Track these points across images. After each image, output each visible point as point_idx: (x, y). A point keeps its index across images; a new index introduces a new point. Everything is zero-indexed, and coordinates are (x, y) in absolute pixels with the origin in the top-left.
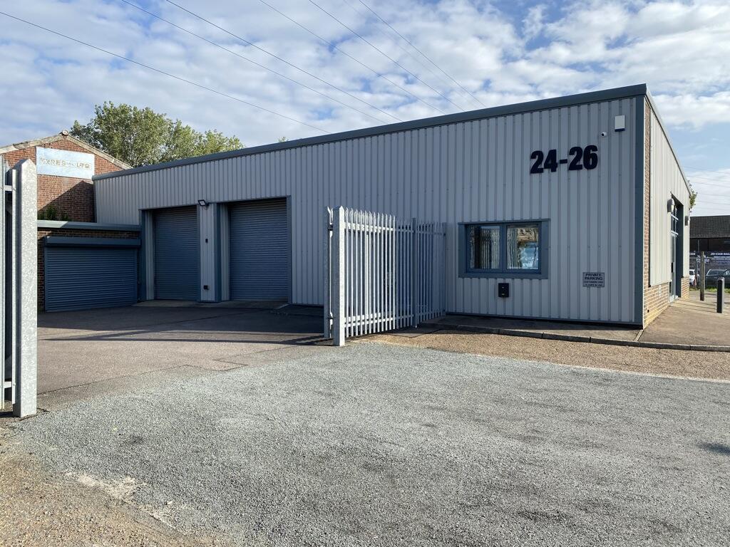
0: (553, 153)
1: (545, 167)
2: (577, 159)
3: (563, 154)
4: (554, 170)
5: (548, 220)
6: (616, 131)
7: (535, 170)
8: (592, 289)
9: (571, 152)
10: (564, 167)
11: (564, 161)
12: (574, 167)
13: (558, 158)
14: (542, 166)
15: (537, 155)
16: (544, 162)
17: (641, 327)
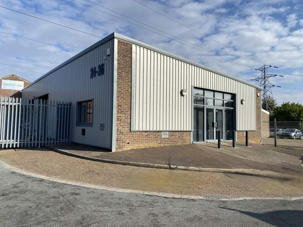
1: (94, 75)
2: (100, 71)
3: (97, 69)
5: (93, 99)
7: (91, 77)
8: (102, 131)
9: (99, 67)
10: (97, 74)
11: (97, 72)
12: (99, 74)
15: (92, 70)
16: (93, 73)
17: (111, 151)
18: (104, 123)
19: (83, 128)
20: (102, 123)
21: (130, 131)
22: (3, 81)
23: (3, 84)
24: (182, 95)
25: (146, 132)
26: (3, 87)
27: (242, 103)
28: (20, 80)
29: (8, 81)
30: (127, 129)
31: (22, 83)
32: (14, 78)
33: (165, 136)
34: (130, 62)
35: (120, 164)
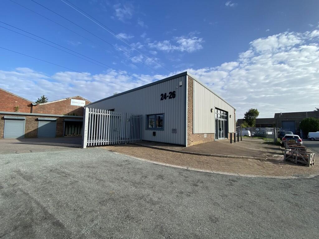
0: (165, 94)
1: (164, 98)
2: (171, 95)
3: (168, 94)
4: (165, 99)
5: (164, 113)
6: (180, 86)
7: (162, 99)
8: (174, 134)
9: (169, 94)
10: (168, 98)
11: (168, 96)
12: (170, 98)
13: (167, 95)
14: (163, 98)
15: (162, 95)
16: (164, 97)
17: (185, 146)
18: (177, 128)
19: (154, 131)
20: (174, 128)
21: (193, 133)
22: (72, 100)
23: (72, 102)
24: (212, 112)
25: (198, 134)
26: (72, 104)
27: (230, 117)
28: (82, 100)
29: (75, 100)
30: (192, 132)
31: (84, 102)
32: (79, 98)
33: (205, 136)
34: (192, 91)
35: (204, 155)
